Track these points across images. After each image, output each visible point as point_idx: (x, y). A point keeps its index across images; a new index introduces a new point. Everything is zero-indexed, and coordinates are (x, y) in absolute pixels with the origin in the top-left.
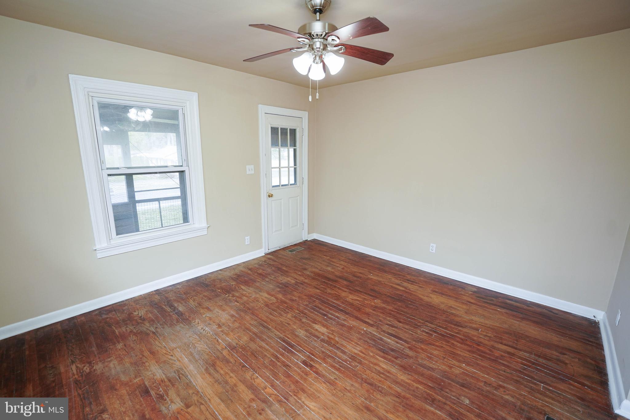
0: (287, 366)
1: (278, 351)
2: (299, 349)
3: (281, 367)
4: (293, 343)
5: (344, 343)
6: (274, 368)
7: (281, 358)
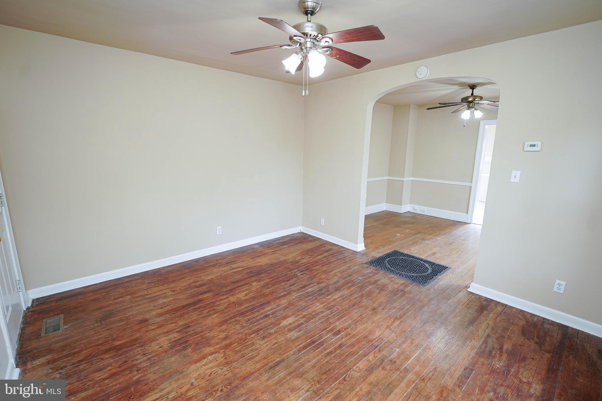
0: (341, 346)
1: (321, 352)
2: (317, 337)
3: (342, 350)
4: (308, 341)
5: (310, 310)
6: (344, 355)
7: (331, 350)
